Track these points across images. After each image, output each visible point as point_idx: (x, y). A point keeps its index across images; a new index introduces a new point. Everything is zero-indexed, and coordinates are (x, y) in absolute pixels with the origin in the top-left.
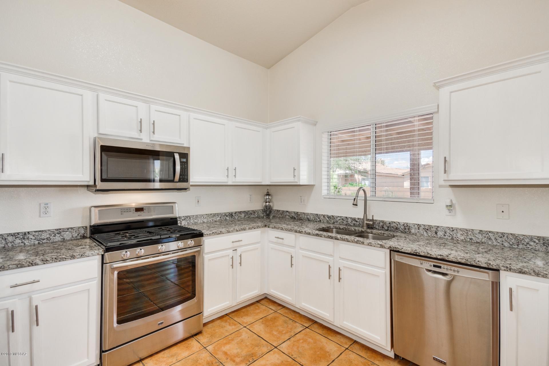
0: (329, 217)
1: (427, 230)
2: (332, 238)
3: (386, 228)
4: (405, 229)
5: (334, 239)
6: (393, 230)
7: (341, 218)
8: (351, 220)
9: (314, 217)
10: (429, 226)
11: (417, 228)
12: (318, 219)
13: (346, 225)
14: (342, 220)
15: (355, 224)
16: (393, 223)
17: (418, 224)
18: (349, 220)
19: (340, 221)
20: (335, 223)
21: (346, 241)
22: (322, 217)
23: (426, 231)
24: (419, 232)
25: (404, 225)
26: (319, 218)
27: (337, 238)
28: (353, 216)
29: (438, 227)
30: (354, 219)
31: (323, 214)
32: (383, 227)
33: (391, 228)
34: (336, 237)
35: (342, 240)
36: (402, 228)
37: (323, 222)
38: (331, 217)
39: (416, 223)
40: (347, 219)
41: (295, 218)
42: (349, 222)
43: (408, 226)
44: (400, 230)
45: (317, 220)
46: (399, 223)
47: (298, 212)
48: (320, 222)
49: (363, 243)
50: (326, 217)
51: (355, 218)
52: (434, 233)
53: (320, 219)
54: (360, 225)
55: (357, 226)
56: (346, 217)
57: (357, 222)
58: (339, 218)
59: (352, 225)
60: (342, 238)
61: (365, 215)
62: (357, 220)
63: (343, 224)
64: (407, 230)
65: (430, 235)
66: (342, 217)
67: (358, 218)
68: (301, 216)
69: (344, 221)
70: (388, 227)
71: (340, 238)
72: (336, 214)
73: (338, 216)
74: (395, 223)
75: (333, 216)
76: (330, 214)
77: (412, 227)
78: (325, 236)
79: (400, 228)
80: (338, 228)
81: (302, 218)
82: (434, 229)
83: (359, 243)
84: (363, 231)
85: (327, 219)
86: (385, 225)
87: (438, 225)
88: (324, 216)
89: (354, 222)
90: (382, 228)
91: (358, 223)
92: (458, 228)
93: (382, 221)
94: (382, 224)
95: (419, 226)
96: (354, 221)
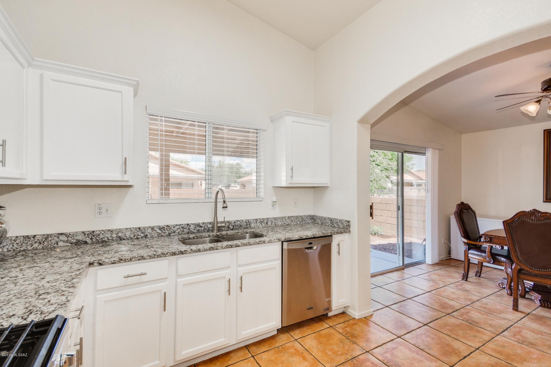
0: (160, 228)
1: (262, 222)
2: (232, 247)
3: (232, 228)
4: (247, 225)
5: (234, 247)
6: (238, 228)
7: (181, 226)
8: (194, 226)
9: (134, 232)
10: (263, 219)
11: (255, 223)
12: (142, 235)
13: (188, 233)
14: (182, 229)
15: (199, 230)
16: (237, 222)
17: (256, 219)
18: (192, 227)
19: (179, 230)
20: (171, 234)
21: (248, 245)
22: (150, 230)
23: (261, 224)
24: (256, 225)
25: (247, 222)
26: (143, 233)
27: (238, 245)
28: (196, 222)
29: (268, 219)
30: (199, 225)
31: (152, 225)
32: (229, 227)
33: (236, 226)
34: (236, 244)
35: (243, 246)
36: (245, 224)
37: (152, 237)
38: (166, 227)
39: (254, 218)
40: (189, 226)
41: (86, 243)
42: (192, 230)
43: (249, 222)
44: (243, 227)
45: (138, 237)
46: (242, 220)
47: (93, 232)
48: (145, 237)
49: (264, 242)
50: (156, 229)
51: (199, 223)
52: (266, 224)
53: (146, 234)
54: (205, 230)
55: (201, 231)
56: (188, 225)
57: (201, 227)
58: (178, 227)
59: (196, 231)
60: (243, 244)
61: (216, 217)
62: (201, 225)
63: (184, 233)
64: (248, 225)
65: (263, 226)
66: (182, 224)
67: (203, 223)
68: (101, 236)
69: (184, 230)
70: (233, 226)
71: (241, 244)
72: (171, 223)
73: (176, 225)
74: (239, 221)
75: (168, 226)
76: (162, 224)
77: (252, 223)
78: (222, 248)
79: (243, 225)
80: (187, 238)
81: (106, 239)
82: (266, 221)
83: (261, 243)
84: (218, 235)
85: (159, 231)
86: (231, 225)
87: (268, 217)
88: (153, 229)
89: (198, 228)
90: (227, 228)
91: (203, 228)
92: (278, 217)
93: (228, 221)
94: (228, 225)
95: (256, 221)
96: (198, 226)
